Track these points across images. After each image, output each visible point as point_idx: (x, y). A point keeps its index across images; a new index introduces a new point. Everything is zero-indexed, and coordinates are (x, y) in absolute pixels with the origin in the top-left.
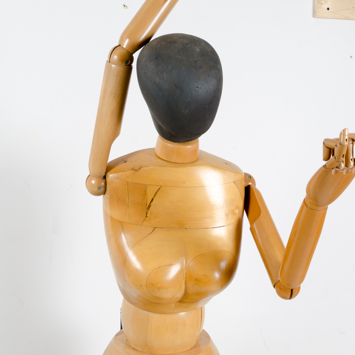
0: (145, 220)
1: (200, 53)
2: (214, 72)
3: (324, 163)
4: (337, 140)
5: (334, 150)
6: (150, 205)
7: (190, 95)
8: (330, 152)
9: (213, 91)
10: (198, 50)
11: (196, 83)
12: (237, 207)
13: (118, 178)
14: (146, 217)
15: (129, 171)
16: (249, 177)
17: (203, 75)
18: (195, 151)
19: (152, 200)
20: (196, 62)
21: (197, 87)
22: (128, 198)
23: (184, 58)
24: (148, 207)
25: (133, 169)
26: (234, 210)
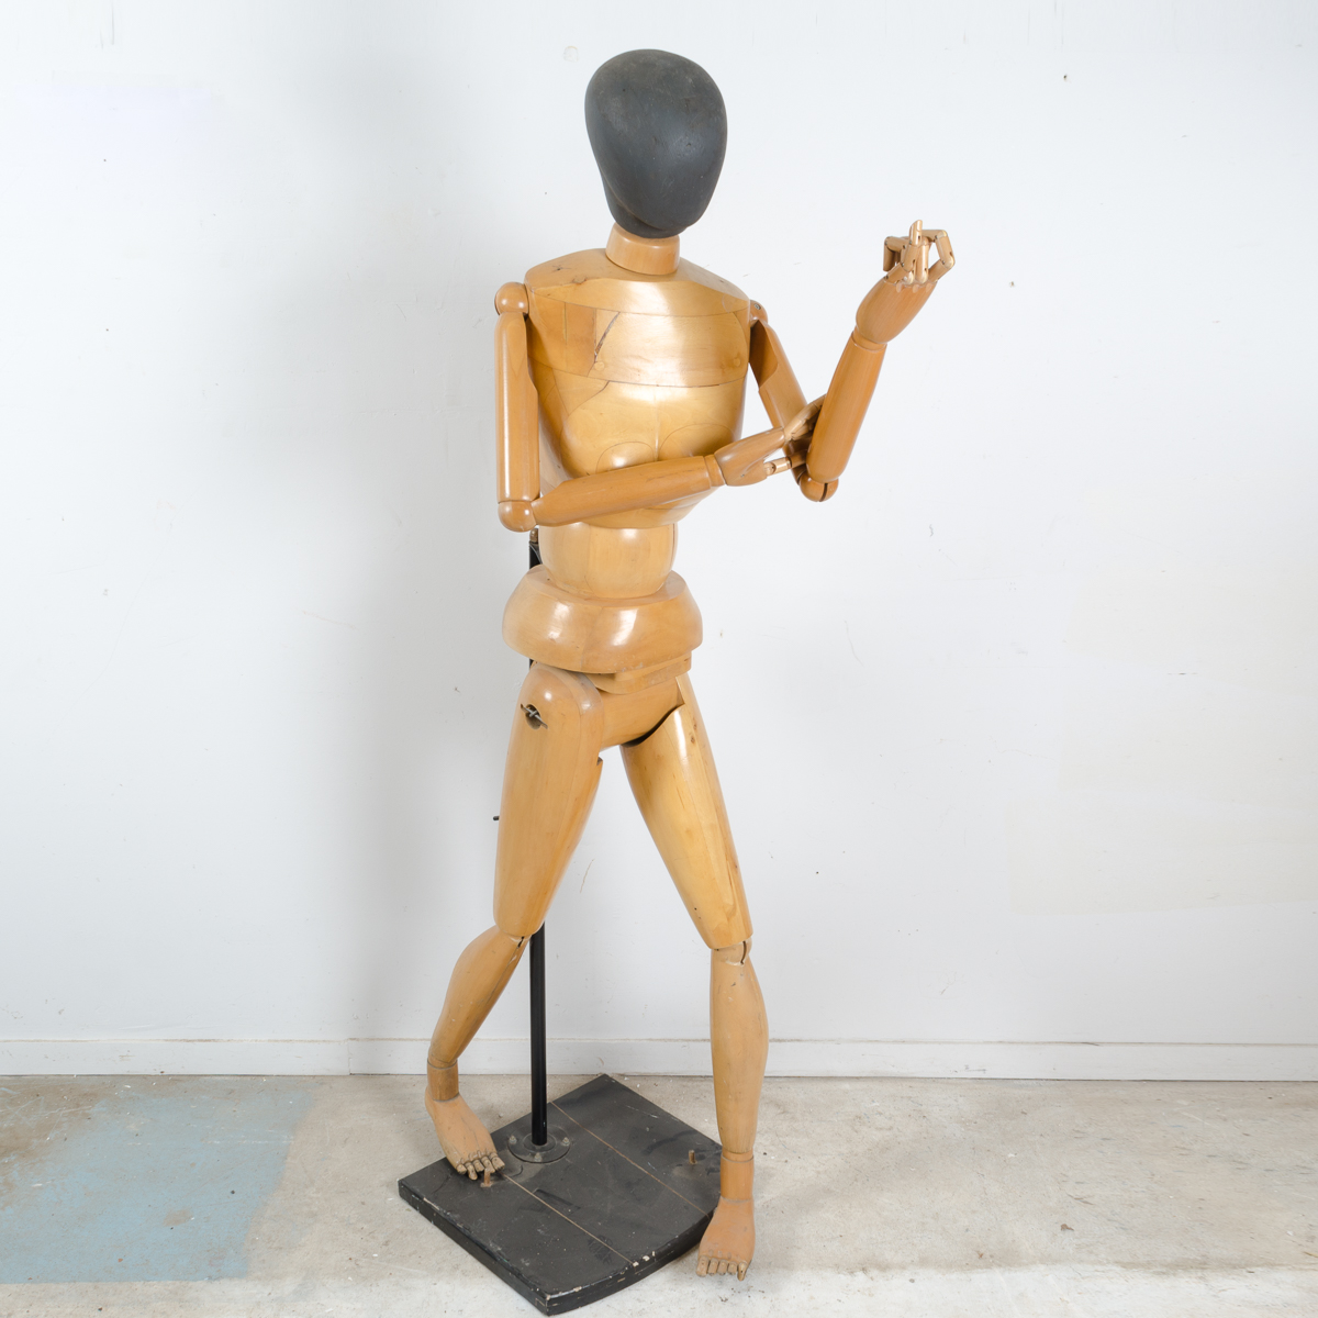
0: (593, 368)
3: (885, 274)
4: (906, 238)
5: (899, 254)
6: (600, 344)
8: (894, 256)
12: (739, 355)
13: (549, 295)
14: (595, 362)
15: (567, 284)
16: (757, 308)
22: (564, 330)
25: (573, 281)
26: (733, 360)
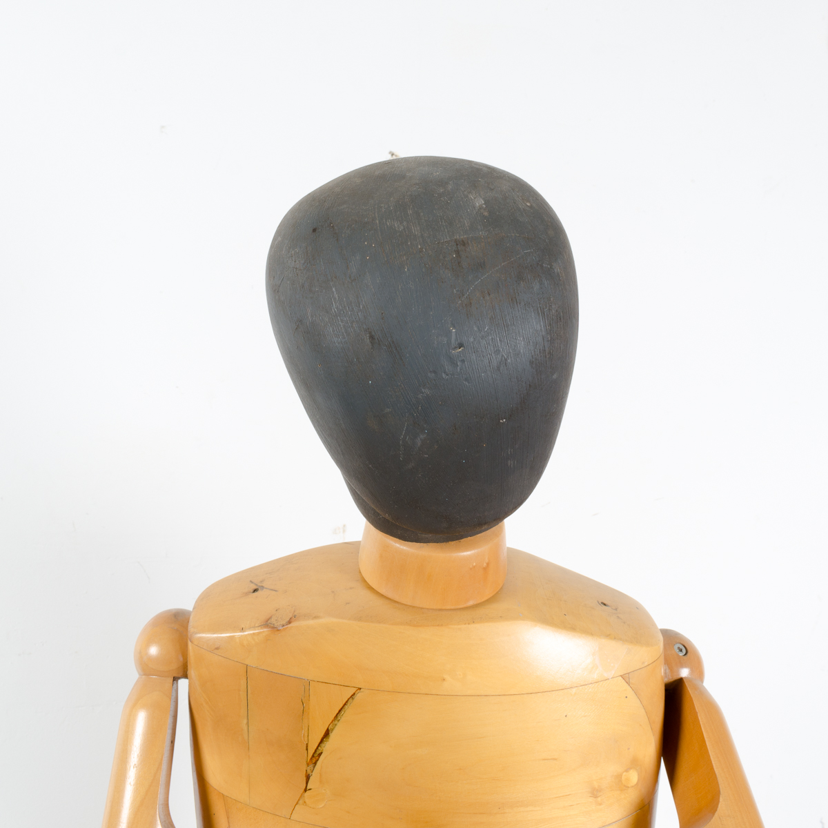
0: (301, 802)
1: (486, 214)
2: (536, 287)
6: (318, 753)
7: (431, 375)
9: (531, 363)
10: (479, 202)
11: (454, 327)
12: (634, 763)
13: (217, 649)
14: (305, 790)
15: (254, 627)
17: (487, 298)
18: (485, 569)
19: (327, 734)
20: (464, 244)
21: (461, 345)
22: (245, 721)
23: (416, 230)
24: (313, 756)
25: (267, 623)
26: (621, 775)
